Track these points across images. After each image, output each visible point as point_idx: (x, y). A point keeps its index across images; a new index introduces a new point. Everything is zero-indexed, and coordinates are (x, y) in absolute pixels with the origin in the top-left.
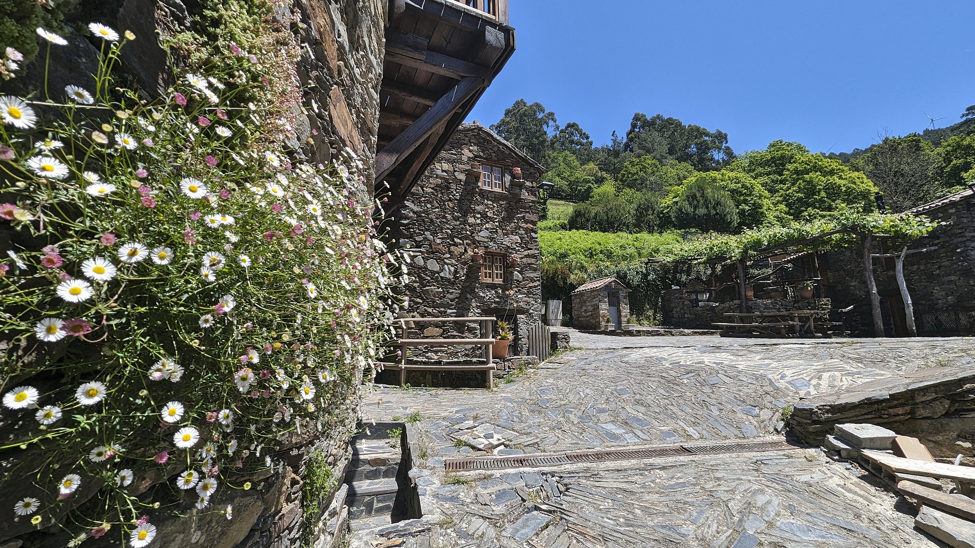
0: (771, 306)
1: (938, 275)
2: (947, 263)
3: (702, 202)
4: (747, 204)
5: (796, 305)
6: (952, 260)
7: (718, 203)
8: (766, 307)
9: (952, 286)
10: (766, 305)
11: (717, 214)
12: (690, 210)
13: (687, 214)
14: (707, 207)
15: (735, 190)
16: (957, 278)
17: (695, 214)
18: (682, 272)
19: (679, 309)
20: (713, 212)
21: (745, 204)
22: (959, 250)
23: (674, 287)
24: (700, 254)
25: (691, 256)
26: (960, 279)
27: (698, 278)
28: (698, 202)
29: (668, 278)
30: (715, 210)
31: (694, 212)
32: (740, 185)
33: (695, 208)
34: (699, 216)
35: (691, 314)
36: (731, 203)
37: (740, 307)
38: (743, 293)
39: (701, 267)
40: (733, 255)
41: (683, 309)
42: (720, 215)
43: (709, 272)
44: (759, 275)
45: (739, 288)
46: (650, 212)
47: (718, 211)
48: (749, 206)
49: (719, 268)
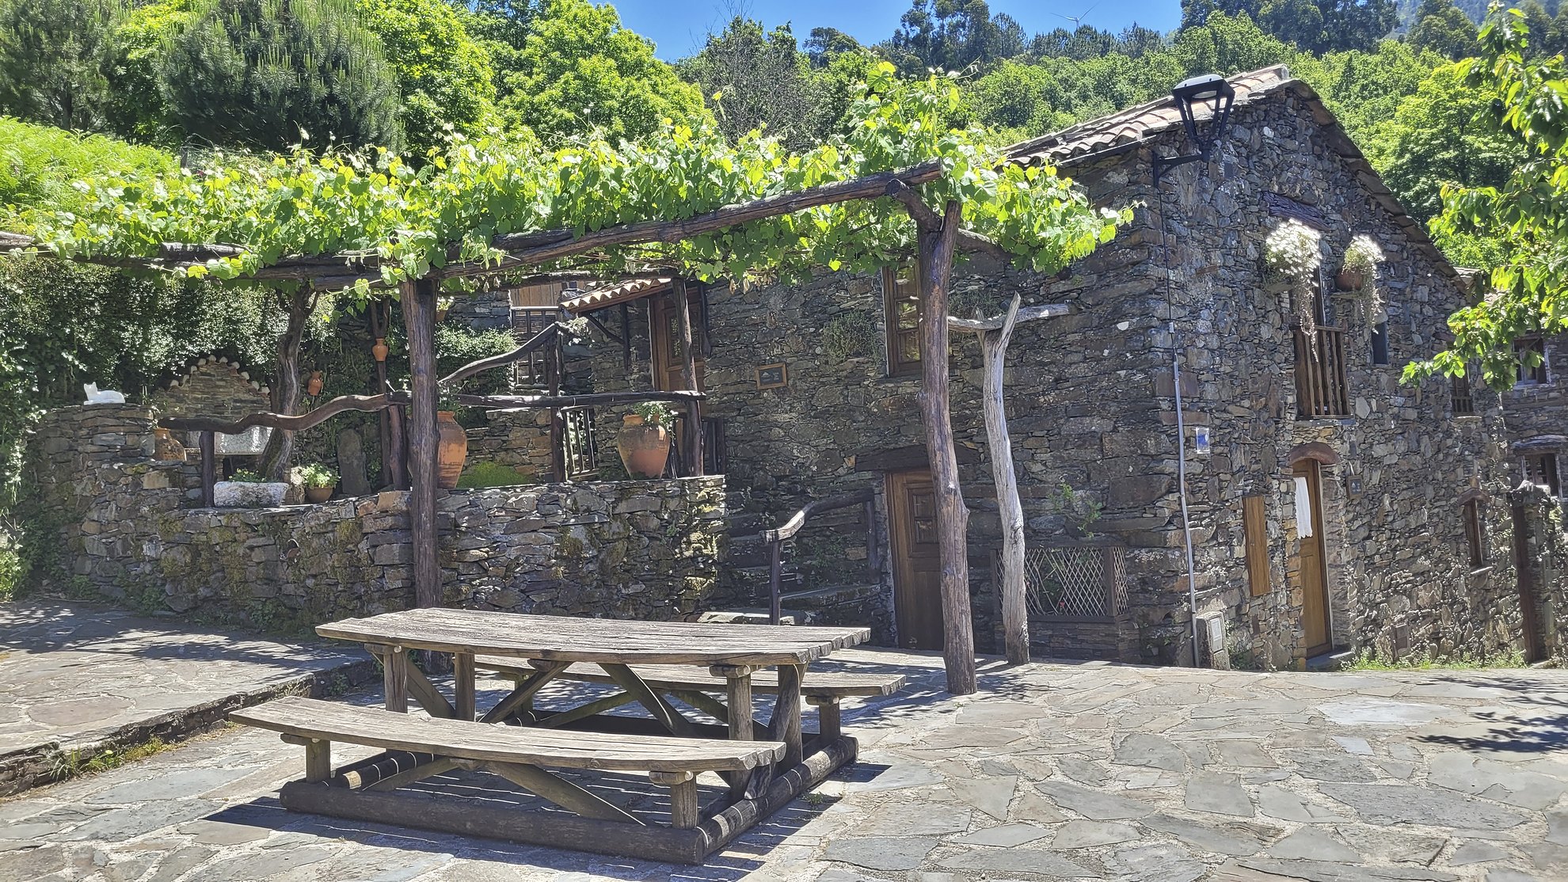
0: (535, 516)
1: (1052, 410)
2: (1082, 369)
3: (278, 39)
4: (431, 94)
5: (622, 507)
6: (1099, 360)
7: (337, 60)
8: (518, 522)
9: (1088, 454)
10: (516, 513)
11: (332, 99)
12: (234, 62)
13: (221, 77)
14: (298, 64)
15: (396, 34)
16: (1108, 425)
17: (248, 84)
18: (149, 314)
19: (111, 513)
20: (319, 89)
21: (427, 91)
22: (1123, 326)
23: (94, 394)
24: (233, 236)
25: (180, 236)
26: (1115, 430)
27: (230, 353)
28: (265, 35)
29: (70, 343)
30: (328, 82)
31: (247, 73)
32: (414, 20)
33: (253, 57)
34: (264, 95)
35: (171, 544)
36: (382, 72)
37: (408, 529)
38: (425, 458)
39: (248, 302)
40: (385, 250)
41: (133, 512)
42: (344, 108)
43: (281, 326)
44: (472, 355)
45: (404, 420)
46: (72, 45)
47: (337, 89)
48: (440, 104)
49: (324, 310)
